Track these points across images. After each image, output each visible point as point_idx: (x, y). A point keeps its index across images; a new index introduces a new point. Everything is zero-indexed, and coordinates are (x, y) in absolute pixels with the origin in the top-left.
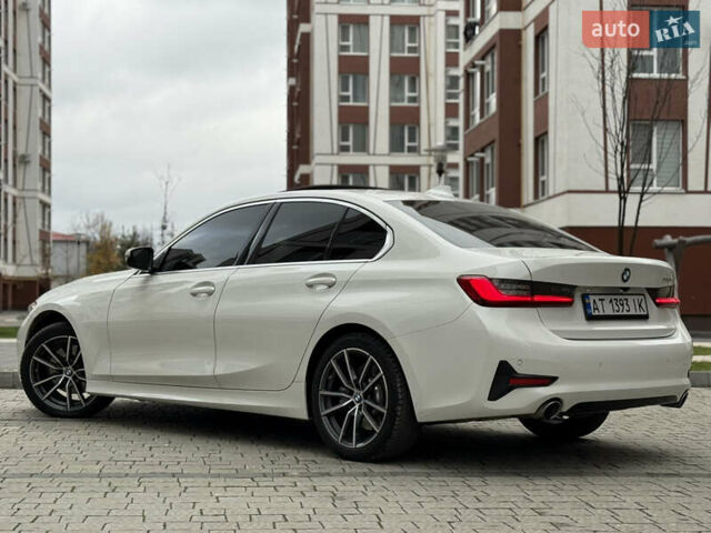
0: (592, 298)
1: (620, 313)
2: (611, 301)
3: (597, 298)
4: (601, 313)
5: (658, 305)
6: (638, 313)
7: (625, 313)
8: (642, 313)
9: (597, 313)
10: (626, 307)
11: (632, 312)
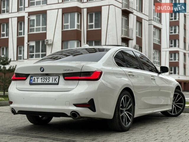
0: (34, 77)
1: (44, 82)
2: (42, 78)
3: (35, 78)
4: (36, 82)
5: (65, 79)
6: (53, 82)
7: (47, 82)
8: (55, 82)
9: (34, 82)
10: (48, 81)
11: (51, 82)
